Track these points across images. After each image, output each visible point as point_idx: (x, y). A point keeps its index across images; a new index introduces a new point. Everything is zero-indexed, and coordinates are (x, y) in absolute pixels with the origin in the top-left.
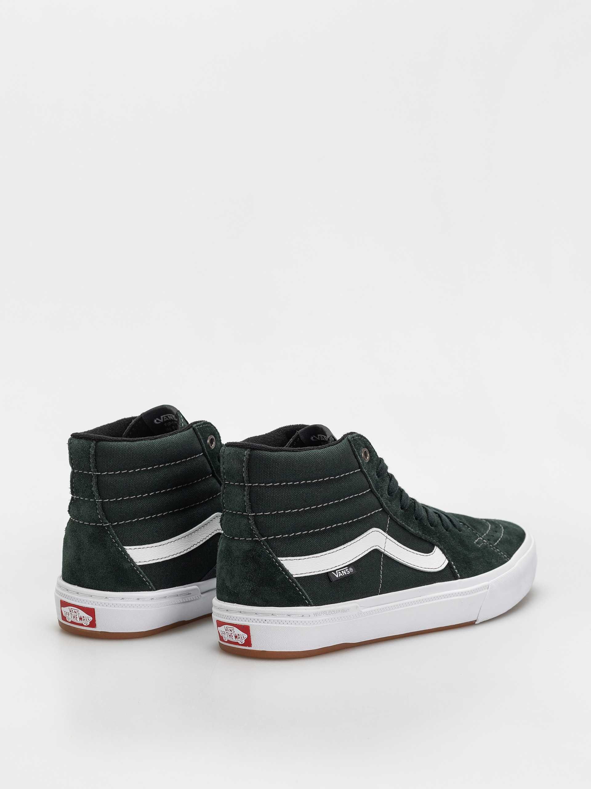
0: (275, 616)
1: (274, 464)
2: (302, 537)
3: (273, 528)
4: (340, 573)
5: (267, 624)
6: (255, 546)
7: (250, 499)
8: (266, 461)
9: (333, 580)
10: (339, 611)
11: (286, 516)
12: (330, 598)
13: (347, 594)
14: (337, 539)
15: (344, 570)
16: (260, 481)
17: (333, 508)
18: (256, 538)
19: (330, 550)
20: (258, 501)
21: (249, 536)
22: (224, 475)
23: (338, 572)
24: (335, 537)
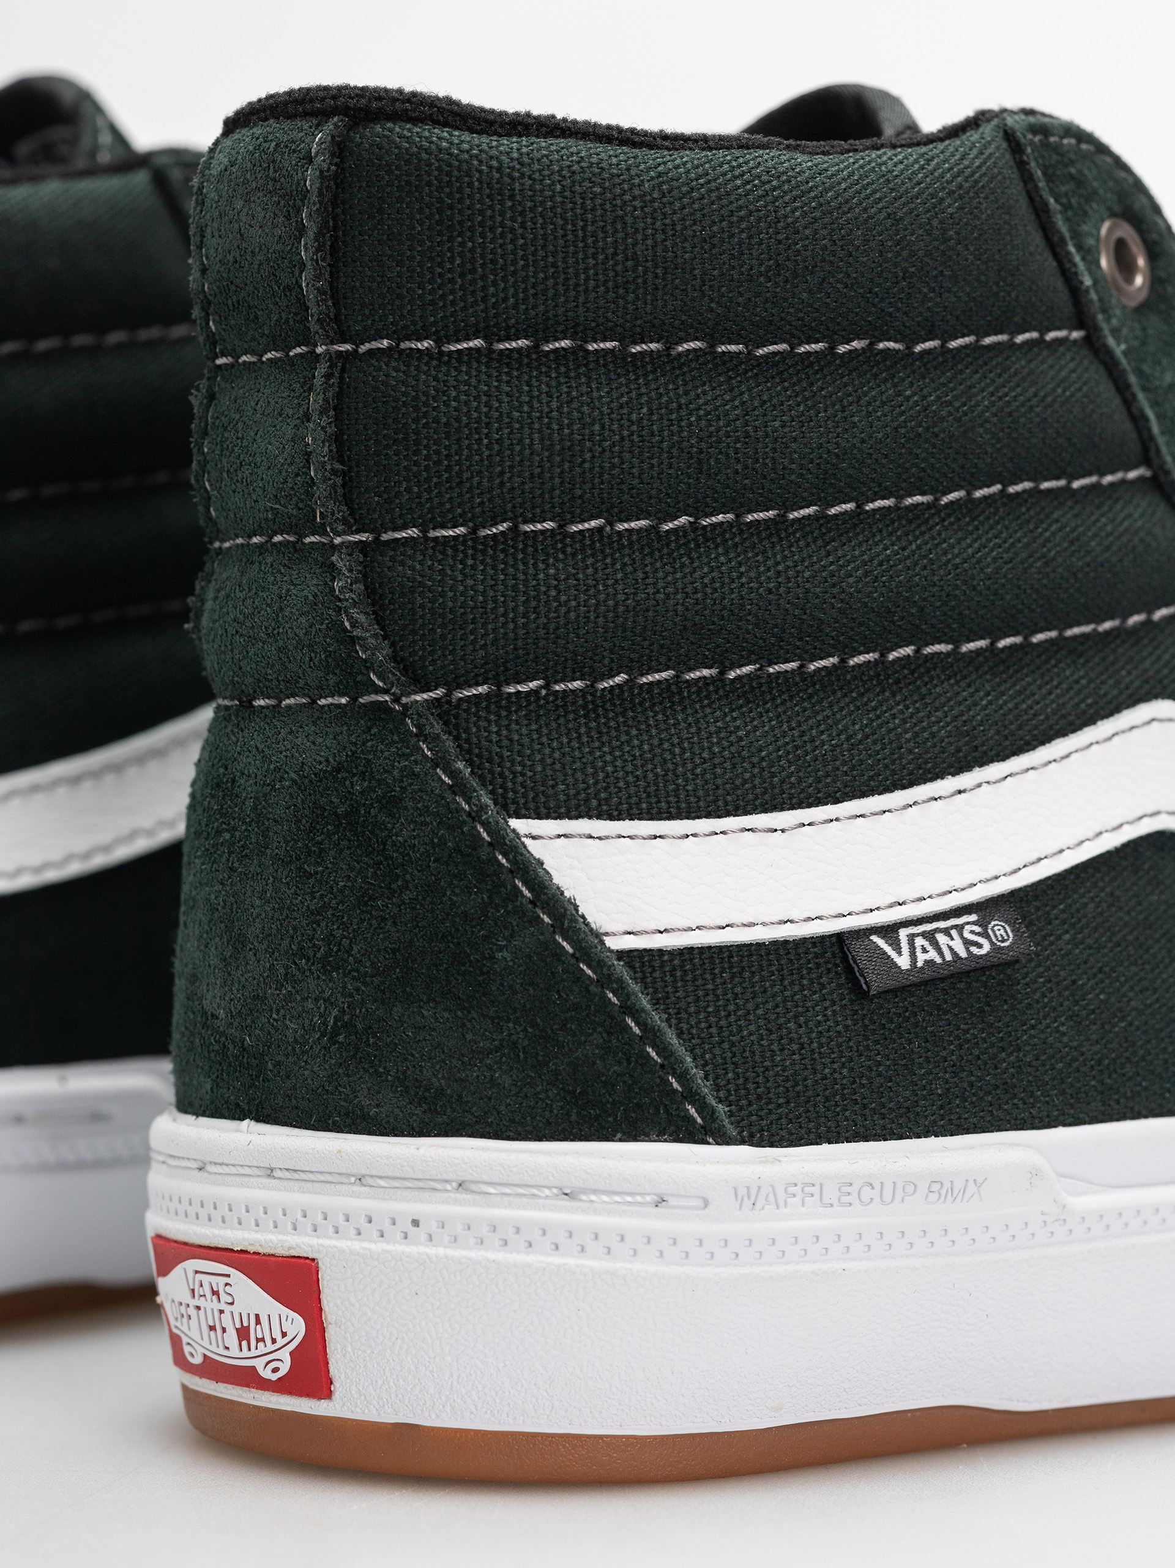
0: (478, 1197)
1: (491, 207)
2: (676, 699)
3: (485, 625)
4: (926, 944)
5: (422, 1249)
6: (364, 744)
7: (337, 439)
8: (440, 189)
9: (876, 982)
10: (910, 1189)
11: (574, 555)
12: (856, 1102)
13: (971, 1085)
14: (916, 735)
15: (954, 932)
16: (402, 316)
17: (890, 534)
18: (378, 690)
19: (863, 795)
20: (387, 446)
21: (333, 680)
22: (208, 315)
23: (911, 938)
24: (904, 721)
